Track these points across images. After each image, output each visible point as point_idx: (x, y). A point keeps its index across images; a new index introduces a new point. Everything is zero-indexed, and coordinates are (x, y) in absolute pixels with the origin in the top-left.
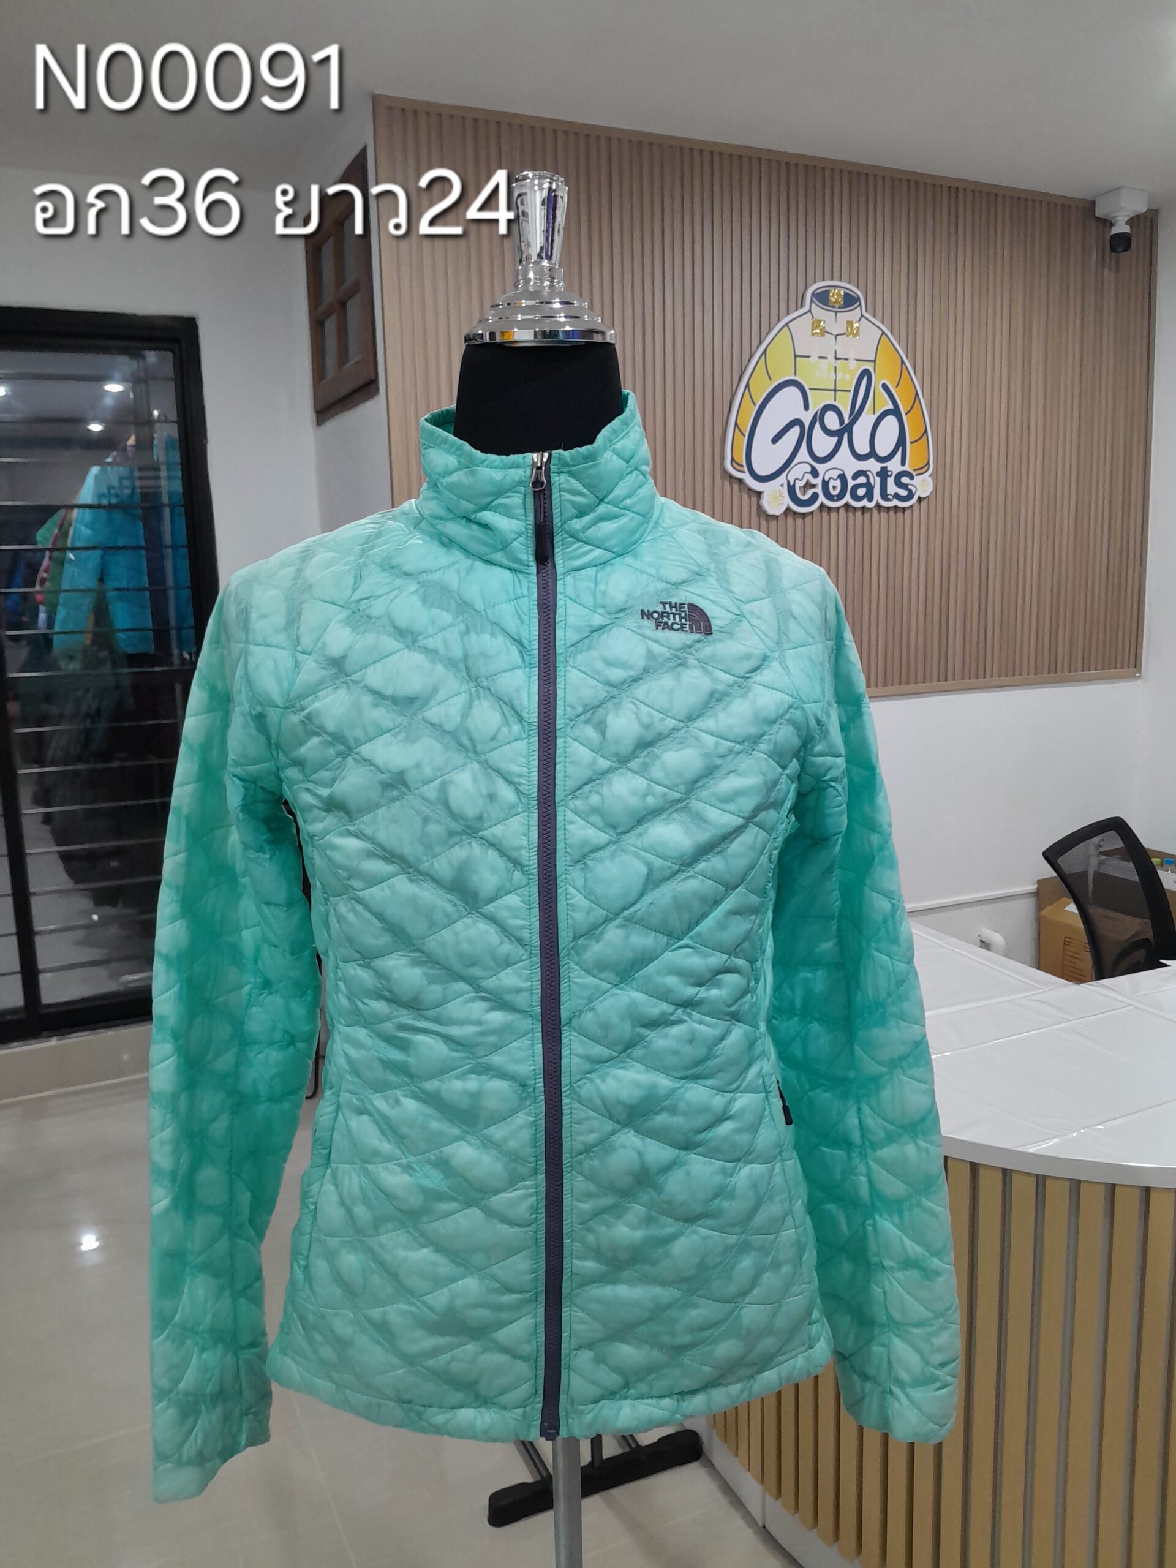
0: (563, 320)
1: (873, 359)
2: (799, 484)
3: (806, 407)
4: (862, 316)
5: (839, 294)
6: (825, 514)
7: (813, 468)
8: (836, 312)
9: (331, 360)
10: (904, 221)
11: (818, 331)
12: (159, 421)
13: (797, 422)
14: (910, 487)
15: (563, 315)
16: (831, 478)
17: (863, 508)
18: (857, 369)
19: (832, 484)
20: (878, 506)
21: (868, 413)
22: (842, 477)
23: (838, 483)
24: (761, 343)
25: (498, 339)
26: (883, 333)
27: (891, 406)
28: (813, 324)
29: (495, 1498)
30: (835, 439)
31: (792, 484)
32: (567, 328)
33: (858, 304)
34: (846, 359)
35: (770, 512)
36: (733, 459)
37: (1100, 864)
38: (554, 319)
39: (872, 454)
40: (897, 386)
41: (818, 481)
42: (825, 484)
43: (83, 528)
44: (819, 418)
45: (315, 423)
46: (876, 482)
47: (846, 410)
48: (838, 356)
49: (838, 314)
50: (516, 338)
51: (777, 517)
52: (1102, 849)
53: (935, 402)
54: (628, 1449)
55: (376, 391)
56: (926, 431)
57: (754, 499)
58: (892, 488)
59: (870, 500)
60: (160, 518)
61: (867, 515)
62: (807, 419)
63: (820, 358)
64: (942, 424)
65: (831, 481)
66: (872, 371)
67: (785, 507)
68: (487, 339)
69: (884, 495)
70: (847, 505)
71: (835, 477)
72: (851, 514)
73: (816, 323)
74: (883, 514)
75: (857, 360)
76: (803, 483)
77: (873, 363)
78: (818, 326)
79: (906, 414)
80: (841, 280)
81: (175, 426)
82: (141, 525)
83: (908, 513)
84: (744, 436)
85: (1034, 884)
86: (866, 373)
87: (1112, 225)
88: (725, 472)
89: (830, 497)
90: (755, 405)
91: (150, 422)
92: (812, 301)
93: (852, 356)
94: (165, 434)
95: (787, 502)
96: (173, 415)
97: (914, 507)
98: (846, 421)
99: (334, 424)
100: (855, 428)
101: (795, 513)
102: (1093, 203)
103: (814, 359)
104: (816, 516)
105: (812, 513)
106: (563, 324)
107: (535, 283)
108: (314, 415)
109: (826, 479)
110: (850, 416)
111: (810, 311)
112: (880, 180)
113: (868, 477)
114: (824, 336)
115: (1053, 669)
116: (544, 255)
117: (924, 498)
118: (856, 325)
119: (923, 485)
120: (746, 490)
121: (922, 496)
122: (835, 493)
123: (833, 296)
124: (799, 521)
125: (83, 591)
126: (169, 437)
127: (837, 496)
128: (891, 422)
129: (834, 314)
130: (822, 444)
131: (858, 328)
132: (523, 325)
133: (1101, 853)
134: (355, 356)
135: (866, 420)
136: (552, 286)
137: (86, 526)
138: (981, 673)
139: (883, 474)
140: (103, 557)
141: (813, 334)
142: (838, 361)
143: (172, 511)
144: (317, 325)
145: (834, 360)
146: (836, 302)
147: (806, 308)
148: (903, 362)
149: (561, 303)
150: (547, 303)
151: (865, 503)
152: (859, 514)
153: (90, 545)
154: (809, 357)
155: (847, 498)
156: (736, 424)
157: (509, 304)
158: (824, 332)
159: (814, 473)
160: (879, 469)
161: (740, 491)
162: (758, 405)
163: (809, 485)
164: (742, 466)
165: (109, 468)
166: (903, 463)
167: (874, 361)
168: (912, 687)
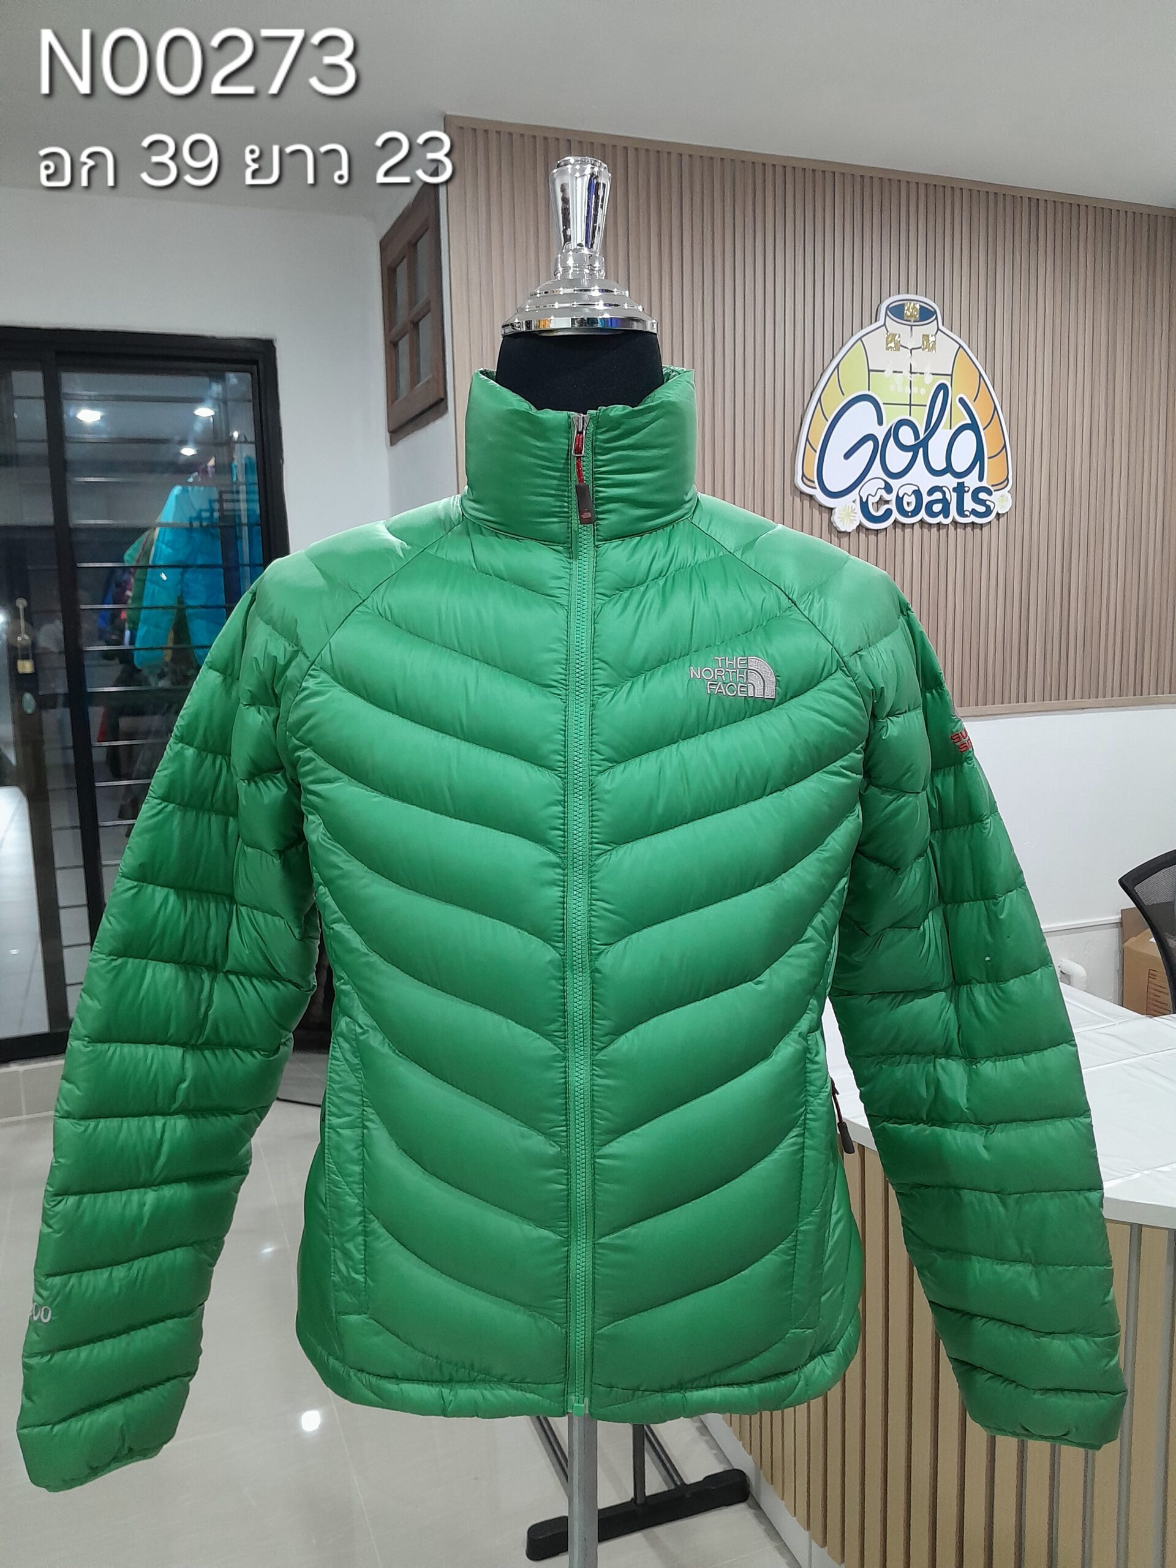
0: (601, 307)
1: (950, 372)
2: (872, 500)
3: (880, 422)
4: (938, 329)
5: (914, 307)
6: (899, 531)
7: (886, 483)
8: (911, 326)
9: (404, 379)
11: (892, 345)
12: (239, 441)
13: (870, 437)
14: (988, 503)
15: (601, 302)
16: (905, 494)
17: (939, 524)
18: (932, 383)
19: (906, 499)
20: (955, 522)
21: (944, 428)
22: (917, 493)
23: (913, 499)
24: (833, 358)
25: (534, 328)
26: (961, 346)
27: (969, 422)
28: (887, 338)
29: (534, 1531)
30: (910, 455)
31: (864, 500)
32: (607, 316)
33: (934, 317)
34: (922, 373)
35: (842, 529)
36: (803, 475)
38: (592, 307)
39: (949, 469)
40: (975, 400)
41: (892, 497)
42: (899, 500)
43: (164, 547)
44: (893, 432)
45: (389, 443)
46: (953, 498)
47: (921, 426)
48: (913, 370)
49: (913, 327)
50: (552, 326)
51: (849, 533)
53: (1014, 417)
54: (673, 1487)
55: (445, 409)
56: (1005, 446)
57: (825, 516)
58: (969, 504)
59: (946, 516)
60: (238, 538)
61: (943, 532)
62: (880, 433)
63: (894, 372)
64: (1021, 437)
65: (906, 496)
66: (949, 385)
67: (858, 524)
68: (523, 328)
69: (961, 511)
70: (922, 521)
71: (910, 493)
72: (926, 531)
73: (891, 337)
74: (960, 531)
75: (933, 374)
76: (877, 499)
77: (949, 378)
78: (893, 339)
79: (984, 429)
80: (916, 294)
81: (253, 446)
82: (219, 543)
83: (986, 529)
84: (816, 451)
85: (1117, 914)
86: (942, 387)
88: (795, 488)
89: (904, 513)
90: (827, 420)
91: (229, 442)
92: (886, 314)
93: (928, 370)
94: (244, 455)
95: (860, 518)
96: (251, 437)
97: (993, 524)
98: (922, 437)
99: (406, 444)
100: (931, 443)
101: (868, 529)
103: (888, 373)
104: (890, 531)
105: (885, 529)
106: (602, 312)
107: (574, 271)
108: (388, 435)
109: (901, 496)
110: (926, 431)
111: (884, 325)
113: (944, 493)
114: (899, 350)
115: (1138, 690)
116: (583, 241)
117: (1003, 514)
118: (932, 339)
119: (1001, 501)
120: (817, 506)
121: (1000, 512)
122: (910, 509)
123: (908, 310)
124: (872, 537)
125: (164, 608)
126: (248, 458)
127: (911, 512)
128: (968, 436)
129: (909, 328)
130: (897, 459)
131: (935, 342)
132: (560, 313)
134: (425, 377)
135: (943, 435)
136: (591, 274)
137: (167, 545)
138: (1062, 693)
139: (960, 489)
140: (184, 575)
141: (887, 349)
142: (913, 375)
143: (248, 530)
144: (392, 345)
145: (909, 374)
146: (912, 315)
147: (881, 322)
148: (981, 376)
149: (600, 291)
151: (940, 519)
152: (934, 530)
153: (171, 564)
154: (883, 371)
155: (922, 514)
156: (807, 439)
157: (546, 293)
158: (899, 346)
159: (888, 489)
160: (955, 485)
161: (811, 507)
162: (830, 421)
163: (882, 501)
164: (814, 482)
165: (190, 488)
166: (981, 478)
167: (951, 375)
168: (990, 708)
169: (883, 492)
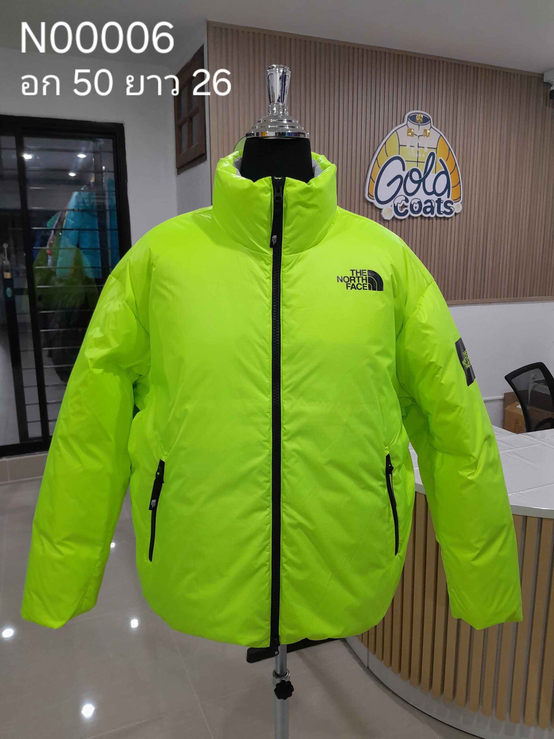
0: (288, 128)
1: (436, 147)
2: (399, 206)
3: (404, 170)
4: (431, 127)
5: (420, 117)
6: (411, 220)
7: (406, 198)
8: (419, 125)
9: (185, 144)
10: (452, 84)
11: (410, 134)
12: (105, 171)
13: (399, 176)
14: (451, 208)
15: (287, 126)
16: (414, 203)
17: (429, 218)
18: (428, 152)
19: (415, 205)
20: (436, 217)
21: (432, 173)
22: (420, 203)
23: (418, 205)
24: (383, 139)
25: (260, 136)
26: (441, 135)
27: (443, 170)
28: (408, 131)
29: (250, 650)
30: (417, 185)
31: (396, 205)
32: (289, 132)
33: (429, 121)
34: (423, 147)
35: (386, 218)
36: (369, 193)
37: (534, 387)
38: (284, 128)
39: (434, 192)
40: (447, 160)
41: (408, 204)
42: (412, 206)
43: (70, 220)
44: (409, 175)
45: (177, 174)
46: (436, 205)
47: (422, 172)
48: (419, 146)
49: (420, 126)
50: (268, 135)
51: (389, 221)
52: (535, 380)
53: (464, 168)
55: (206, 159)
56: (459, 182)
57: (378, 212)
58: (443, 208)
59: (432, 214)
60: (105, 216)
61: (431, 221)
62: (404, 175)
63: (411, 146)
64: (467, 178)
65: (415, 204)
66: (435, 153)
67: (393, 216)
68: (255, 136)
69: (439, 211)
70: (421, 216)
71: (416, 203)
72: (423, 220)
73: (409, 130)
74: (438, 221)
75: (428, 148)
76: (401, 205)
77: (435, 150)
78: (410, 132)
79: (450, 174)
80: (422, 110)
81: (113, 173)
82: (96, 219)
83: (450, 220)
84: (374, 182)
85: (502, 395)
86: (432, 154)
87: (551, 85)
88: (365, 199)
89: (413, 212)
90: (380, 168)
91: (102, 172)
92: (408, 120)
93: (426, 146)
94: (108, 178)
95: (394, 214)
96: (112, 169)
97: (453, 217)
98: (422, 176)
99: (186, 174)
100: (426, 180)
101: (397, 219)
102: (543, 75)
103: (408, 147)
104: (407, 220)
105: (405, 219)
106: (288, 130)
107: (276, 112)
108: (176, 170)
109: (412, 203)
110: (424, 174)
111: (407, 124)
112: (441, 63)
113: (432, 203)
114: (413, 136)
115: (515, 295)
116: (280, 100)
117: (458, 213)
118: (428, 131)
119: (457, 207)
120: (375, 208)
121: (457, 212)
122: (416, 210)
123: (418, 118)
124: (399, 223)
125: (69, 249)
126: (110, 179)
127: (417, 211)
128: (443, 177)
129: (418, 126)
130: (411, 187)
131: (429, 133)
132: (271, 130)
133: (535, 382)
134: (196, 143)
135: (432, 176)
136: (283, 114)
137: (72, 220)
138: (482, 296)
139: (439, 202)
140: (79, 234)
141: (408, 135)
142: (419, 148)
143: (110, 213)
144: (178, 128)
145: (418, 148)
146: (419, 120)
147: (405, 123)
148: (450, 149)
149: (287, 121)
150: (281, 121)
151: (430, 215)
152: (427, 220)
153: (73, 228)
154: (406, 146)
155: (422, 213)
156: (371, 177)
157: (265, 121)
158: (413, 134)
159: (407, 200)
160: (437, 199)
161: (372, 208)
162: (381, 168)
163: (404, 206)
164: (373, 196)
165: (82, 193)
166: (448, 197)
167: (436, 149)
169: (404, 202)
